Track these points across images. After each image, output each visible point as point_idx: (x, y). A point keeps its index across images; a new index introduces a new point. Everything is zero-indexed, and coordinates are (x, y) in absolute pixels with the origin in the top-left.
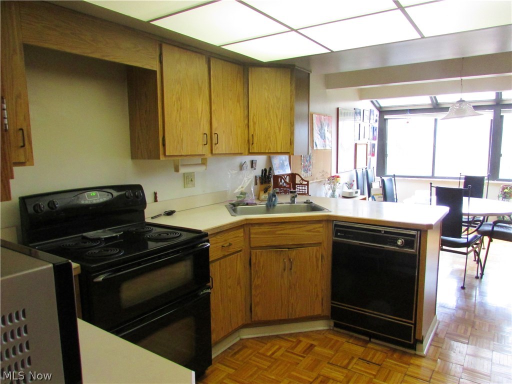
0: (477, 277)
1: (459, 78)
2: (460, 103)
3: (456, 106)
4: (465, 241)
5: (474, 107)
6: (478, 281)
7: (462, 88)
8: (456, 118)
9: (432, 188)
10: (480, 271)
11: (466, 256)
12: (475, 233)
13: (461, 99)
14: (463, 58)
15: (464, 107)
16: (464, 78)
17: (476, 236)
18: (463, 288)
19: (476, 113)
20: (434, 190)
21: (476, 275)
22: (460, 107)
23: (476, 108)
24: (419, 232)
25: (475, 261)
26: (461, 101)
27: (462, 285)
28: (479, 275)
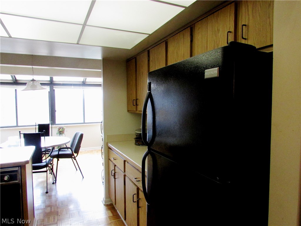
0: (53, 183)
1: (31, 67)
2: (33, 81)
3: (30, 83)
4: (45, 164)
5: (41, 84)
6: (54, 185)
7: (33, 72)
8: (32, 91)
9: (21, 134)
10: (54, 179)
11: (46, 173)
12: (49, 158)
13: (33, 79)
14: (32, 55)
15: (35, 83)
16: (34, 67)
17: (50, 160)
18: (47, 192)
19: (42, 87)
20: (22, 136)
21: (53, 182)
22: (33, 84)
23: (42, 84)
24: (20, 167)
25: (50, 173)
26: (33, 80)
27: (46, 191)
28: (54, 182)
